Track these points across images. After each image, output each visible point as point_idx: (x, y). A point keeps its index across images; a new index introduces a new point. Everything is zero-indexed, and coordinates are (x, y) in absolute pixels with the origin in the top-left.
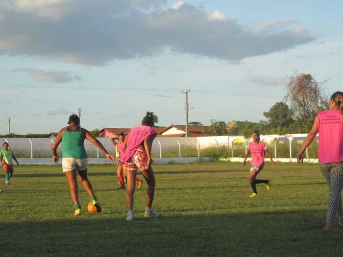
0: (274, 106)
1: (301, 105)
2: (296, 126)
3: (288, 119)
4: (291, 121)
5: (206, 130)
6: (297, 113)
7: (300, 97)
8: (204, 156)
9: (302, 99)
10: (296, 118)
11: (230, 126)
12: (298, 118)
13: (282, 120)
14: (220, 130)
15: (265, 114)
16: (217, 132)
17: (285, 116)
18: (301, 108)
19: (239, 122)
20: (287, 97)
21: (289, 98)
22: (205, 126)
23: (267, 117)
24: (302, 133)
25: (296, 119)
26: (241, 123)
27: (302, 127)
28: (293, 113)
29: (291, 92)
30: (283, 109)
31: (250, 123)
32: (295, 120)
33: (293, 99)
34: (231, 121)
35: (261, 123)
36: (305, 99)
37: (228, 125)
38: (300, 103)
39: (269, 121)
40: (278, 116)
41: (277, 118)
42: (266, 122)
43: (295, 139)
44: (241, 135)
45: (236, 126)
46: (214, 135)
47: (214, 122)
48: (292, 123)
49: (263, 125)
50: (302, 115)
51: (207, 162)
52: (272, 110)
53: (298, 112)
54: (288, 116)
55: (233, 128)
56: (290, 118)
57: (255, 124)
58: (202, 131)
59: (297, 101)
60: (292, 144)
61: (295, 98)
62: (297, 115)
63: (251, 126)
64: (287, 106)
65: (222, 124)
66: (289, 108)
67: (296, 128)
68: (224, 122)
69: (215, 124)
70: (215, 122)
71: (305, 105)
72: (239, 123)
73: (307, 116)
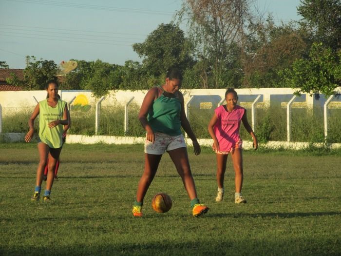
0: (156, 32)
1: (210, 31)
2: (199, 73)
3: (182, 59)
4: (189, 62)
5: (16, 78)
6: (201, 47)
7: (207, 14)
8: (10, 132)
9: (211, 19)
10: (199, 56)
11: (65, 70)
12: (203, 57)
13: (170, 61)
14: (45, 78)
15: (138, 48)
16: (39, 82)
17: (176, 53)
18: (210, 37)
19: (83, 62)
20: (181, 14)
21: (186, 16)
22: (14, 71)
23: (141, 53)
24: (209, 87)
25: (199, 60)
26: (88, 64)
27: (211, 75)
28: (192, 47)
29: (189, 5)
30: (173, 39)
31: (106, 65)
32: (196, 62)
33: (194, 19)
34: (67, 61)
35: (127, 66)
36: (218, 19)
37: (62, 68)
38: (207, 26)
39: (144, 61)
40: (163, 52)
41: (161, 55)
42: (137, 63)
43: (196, 99)
44: (88, 90)
45: (78, 71)
46: (32, 88)
47: (32, 60)
48: (191, 68)
49: (132, 70)
50: (211, 51)
51: (16, 142)
52: (150, 39)
53: (203, 45)
54: (183, 53)
55: (70, 74)
56: (186, 56)
57: (115, 68)
58: (8, 80)
59: (202, 22)
60: (189, 108)
61: (197, 17)
62: (201, 50)
63: (108, 72)
64: (181, 33)
65: (49, 65)
66: (186, 36)
67: (198, 77)
68: (52, 63)
69: (35, 65)
70: (34, 62)
71: (217, 30)
72: (84, 65)
73: (220, 54)
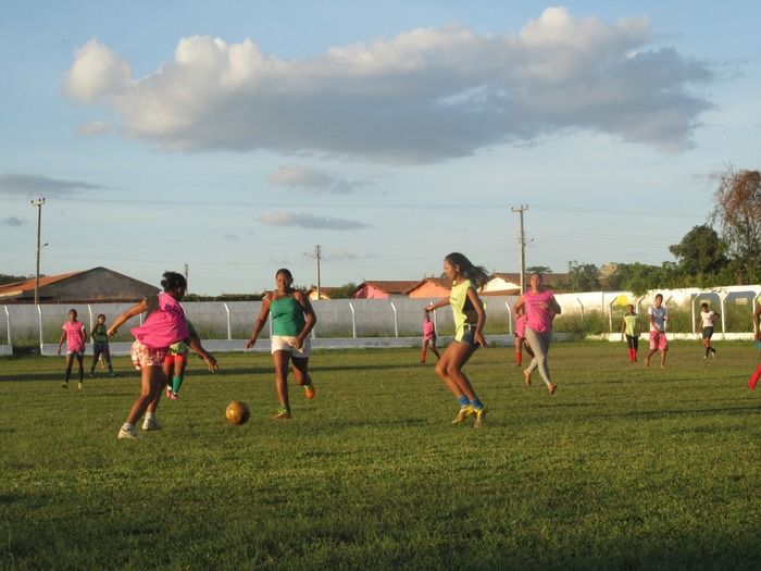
0: (690, 233)
1: (743, 231)
2: (734, 270)
3: (717, 258)
4: (723, 261)
5: (559, 282)
6: (734, 246)
7: (739, 215)
9: (743, 219)
10: (733, 255)
11: (605, 274)
12: (737, 256)
13: (705, 260)
14: (588, 281)
15: (674, 249)
16: (581, 285)
17: (711, 252)
18: (742, 236)
19: (622, 265)
20: (714, 215)
21: (718, 217)
22: (557, 275)
23: (677, 254)
24: (744, 284)
25: (733, 258)
26: (627, 267)
27: (745, 273)
28: (726, 246)
29: (721, 206)
30: (708, 240)
31: (644, 267)
32: (730, 260)
33: (727, 220)
34: (607, 264)
35: (664, 266)
36: (750, 219)
37: (602, 272)
38: (739, 226)
39: (680, 262)
40: (698, 252)
41: (696, 256)
42: (674, 263)
43: (732, 296)
44: (628, 290)
45: (617, 273)
46: (576, 290)
47: (574, 265)
48: (726, 266)
49: (670, 270)
50: (743, 249)
51: (563, 342)
52: (685, 240)
53: (736, 244)
54: (717, 253)
55: (611, 276)
56: (721, 255)
57: (654, 268)
58: (552, 284)
59: (735, 222)
60: (726, 305)
61: (730, 217)
62: (734, 250)
63: (646, 273)
64: (715, 234)
65: (590, 269)
66: (719, 237)
67: (733, 275)
68: (593, 266)
69: (577, 269)
70: (576, 266)
71: (750, 230)
72: (623, 267)
73: (753, 252)
